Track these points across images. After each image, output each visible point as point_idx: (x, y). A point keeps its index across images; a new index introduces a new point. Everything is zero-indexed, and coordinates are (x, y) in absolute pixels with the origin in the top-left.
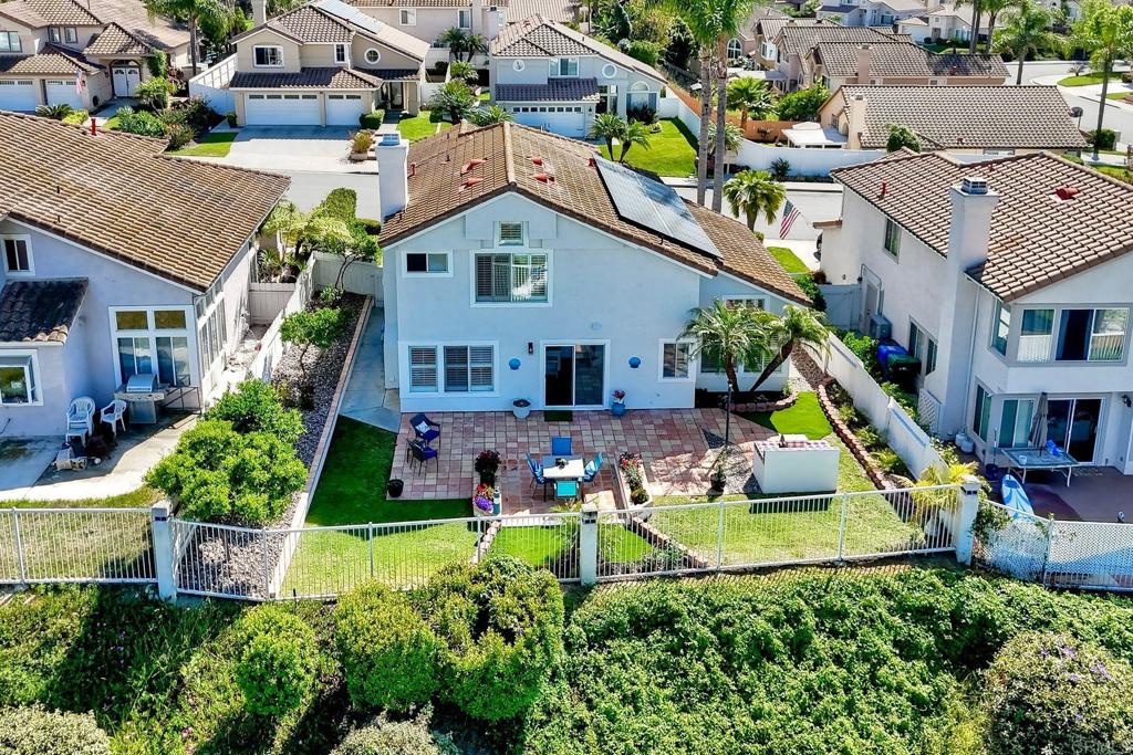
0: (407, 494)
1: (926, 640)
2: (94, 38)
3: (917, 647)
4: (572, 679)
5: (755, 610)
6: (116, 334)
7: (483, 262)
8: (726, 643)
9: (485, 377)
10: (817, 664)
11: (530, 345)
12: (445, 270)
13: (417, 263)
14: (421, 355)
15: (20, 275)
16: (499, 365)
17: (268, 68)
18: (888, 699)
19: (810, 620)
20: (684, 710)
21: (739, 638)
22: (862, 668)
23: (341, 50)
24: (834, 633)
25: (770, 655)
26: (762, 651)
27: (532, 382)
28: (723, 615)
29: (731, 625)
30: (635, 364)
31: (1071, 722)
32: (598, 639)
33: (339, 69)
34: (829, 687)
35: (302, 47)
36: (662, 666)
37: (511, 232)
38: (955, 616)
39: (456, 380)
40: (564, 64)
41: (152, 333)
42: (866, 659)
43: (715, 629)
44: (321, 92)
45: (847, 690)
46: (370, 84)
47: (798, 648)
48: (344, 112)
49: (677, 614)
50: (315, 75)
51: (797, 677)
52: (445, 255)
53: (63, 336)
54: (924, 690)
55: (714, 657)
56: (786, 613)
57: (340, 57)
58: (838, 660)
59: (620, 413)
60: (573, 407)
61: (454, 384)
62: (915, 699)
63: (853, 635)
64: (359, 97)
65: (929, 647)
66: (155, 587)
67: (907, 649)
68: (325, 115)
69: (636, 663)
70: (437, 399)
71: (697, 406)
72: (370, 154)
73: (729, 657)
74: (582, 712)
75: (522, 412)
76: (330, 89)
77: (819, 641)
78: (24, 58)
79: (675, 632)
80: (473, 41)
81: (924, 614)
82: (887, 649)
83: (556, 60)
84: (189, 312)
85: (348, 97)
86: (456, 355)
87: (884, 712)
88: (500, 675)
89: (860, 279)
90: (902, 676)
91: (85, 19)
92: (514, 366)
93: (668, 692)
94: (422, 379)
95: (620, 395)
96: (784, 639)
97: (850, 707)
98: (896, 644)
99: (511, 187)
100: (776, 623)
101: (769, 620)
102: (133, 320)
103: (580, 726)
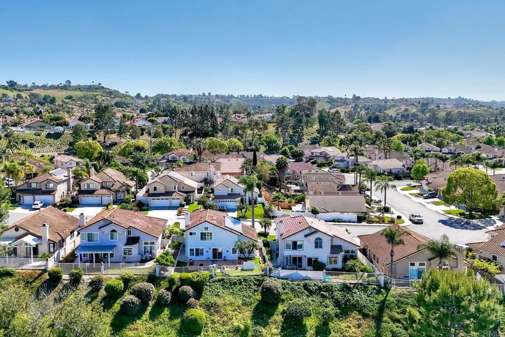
0: (189, 269)
2: (113, 185)
4: (210, 286)
6: (144, 246)
7: (202, 233)
9: (202, 254)
10: (242, 286)
11: (210, 248)
12: (196, 235)
13: (191, 234)
14: (192, 250)
15: (130, 236)
16: (204, 252)
17: (157, 192)
18: (251, 290)
19: (242, 280)
20: (223, 290)
21: (232, 282)
23: (175, 187)
24: (245, 282)
25: (236, 284)
27: (210, 255)
28: (231, 280)
30: (227, 251)
32: (213, 282)
33: (175, 192)
34: (244, 288)
35: (165, 186)
36: (221, 285)
37: (206, 228)
39: (197, 254)
40: (232, 189)
41: (149, 245)
42: (249, 285)
43: (229, 281)
44: (170, 198)
46: (182, 196)
47: (240, 283)
48: (176, 203)
49: (224, 279)
50: (168, 194)
51: (239, 287)
52: (196, 233)
53: (137, 244)
54: (256, 289)
55: (228, 284)
57: (175, 189)
58: (245, 285)
59: (225, 260)
60: (217, 259)
63: (248, 283)
64: (179, 199)
66: (156, 275)
68: (171, 204)
69: (218, 285)
70: (194, 258)
71: (238, 259)
72: (182, 214)
73: (230, 284)
74: (210, 289)
75: (209, 260)
76: (173, 197)
77: (243, 283)
78: (97, 190)
79: (224, 281)
80: (210, 181)
82: (252, 284)
83: (230, 189)
84: (155, 241)
85: (177, 199)
86: (197, 250)
88: (200, 281)
91: (111, 180)
92: (207, 252)
93: (222, 288)
94: (192, 254)
95: (225, 257)
96: (238, 283)
97: (246, 290)
99: (206, 221)
100: (238, 281)
102: (147, 243)
103: (210, 291)
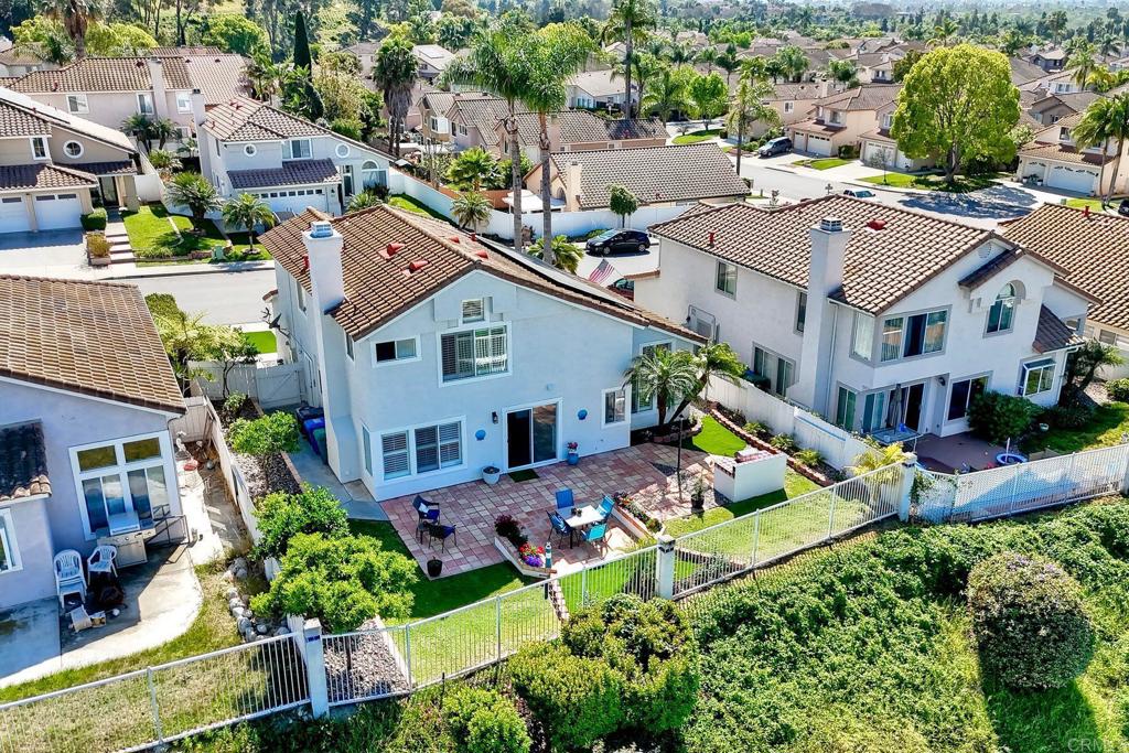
0: (446, 571)
1: (915, 582)
3: (910, 588)
5: (803, 591)
6: (80, 477)
7: (448, 341)
8: (793, 621)
9: (454, 452)
10: (856, 618)
11: (494, 415)
12: (414, 355)
13: (386, 352)
14: (393, 443)
16: (467, 440)
18: (908, 630)
19: (841, 588)
20: (783, 681)
21: (801, 615)
22: (884, 614)
23: (38, 142)
24: (857, 593)
25: (823, 621)
26: (818, 620)
27: (497, 448)
28: (783, 600)
29: (792, 606)
30: (582, 416)
31: (1053, 608)
33: (42, 166)
34: (869, 633)
36: (756, 652)
37: (473, 310)
38: (928, 559)
39: (427, 460)
40: (296, 145)
41: (123, 467)
42: (884, 606)
43: (782, 613)
44: (28, 194)
45: (880, 632)
46: (87, 181)
47: (839, 609)
48: (60, 213)
49: (754, 608)
51: (845, 632)
52: (413, 341)
53: (47, 487)
54: (926, 618)
55: (788, 634)
56: (823, 586)
57: (40, 153)
58: (866, 612)
59: (572, 462)
60: (532, 465)
61: (424, 465)
62: (924, 625)
63: (871, 591)
64: (74, 196)
65: (919, 586)
66: (308, 707)
67: (905, 592)
68: (35, 217)
69: (739, 658)
70: (413, 481)
71: (632, 444)
72: (114, 257)
73: (798, 631)
75: (492, 479)
76: (39, 189)
77: (852, 603)
79: (757, 623)
80: (163, 127)
81: (908, 563)
82: (893, 595)
84: (163, 438)
85: (60, 197)
86: (426, 436)
87: (908, 640)
88: (679, 689)
89: (689, 319)
90: (909, 612)
92: (480, 437)
93: (769, 670)
94: (393, 466)
95: (573, 446)
96: (828, 606)
97: (885, 643)
98: (897, 590)
99: (477, 265)
100: (820, 596)
101: (815, 595)
102: (105, 457)
